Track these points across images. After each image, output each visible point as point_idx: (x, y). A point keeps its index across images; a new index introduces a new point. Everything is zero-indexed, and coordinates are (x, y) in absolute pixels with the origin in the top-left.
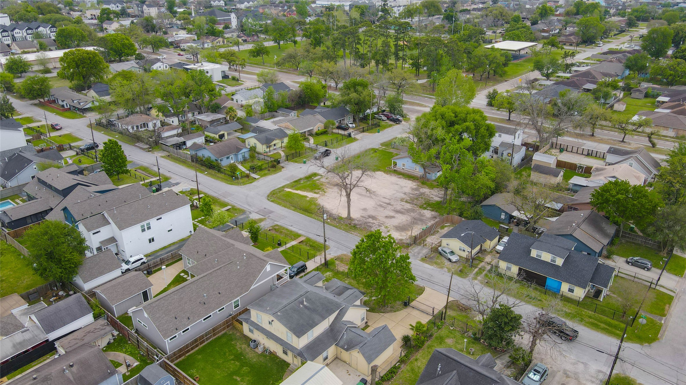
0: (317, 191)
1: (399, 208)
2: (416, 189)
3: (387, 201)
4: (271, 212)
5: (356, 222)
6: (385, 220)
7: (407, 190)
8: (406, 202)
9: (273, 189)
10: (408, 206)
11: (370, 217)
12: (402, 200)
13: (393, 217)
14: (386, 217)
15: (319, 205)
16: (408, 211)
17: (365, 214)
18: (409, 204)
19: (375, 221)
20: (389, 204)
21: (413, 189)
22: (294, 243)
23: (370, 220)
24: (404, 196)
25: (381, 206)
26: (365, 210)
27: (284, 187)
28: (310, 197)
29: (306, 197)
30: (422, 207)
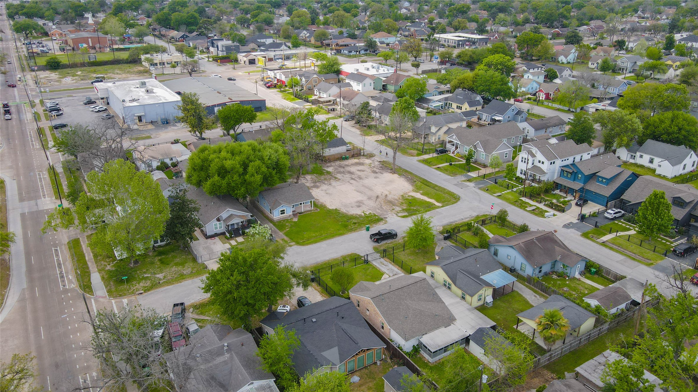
0: (410, 198)
1: (348, 176)
2: (314, 187)
3: (352, 181)
4: (455, 185)
5: (389, 171)
6: (368, 170)
7: (324, 187)
8: (336, 178)
9: (454, 205)
10: (339, 176)
11: (377, 173)
12: (340, 179)
13: (359, 170)
14: (363, 171)
15: (412, 185)
16: (343, 173)
17: (379, 175)
18: (337, 176)
19: (375, 169)
20: (352, 179)
21: (317, 187)
22: (440, 166)
23: (377, 170)
24: (334, 183)
25: (360, 178)
26: (376, 178)
27: (442, 207)
28: (418, 194)
29: (422, 194)
30: (329, 173)
